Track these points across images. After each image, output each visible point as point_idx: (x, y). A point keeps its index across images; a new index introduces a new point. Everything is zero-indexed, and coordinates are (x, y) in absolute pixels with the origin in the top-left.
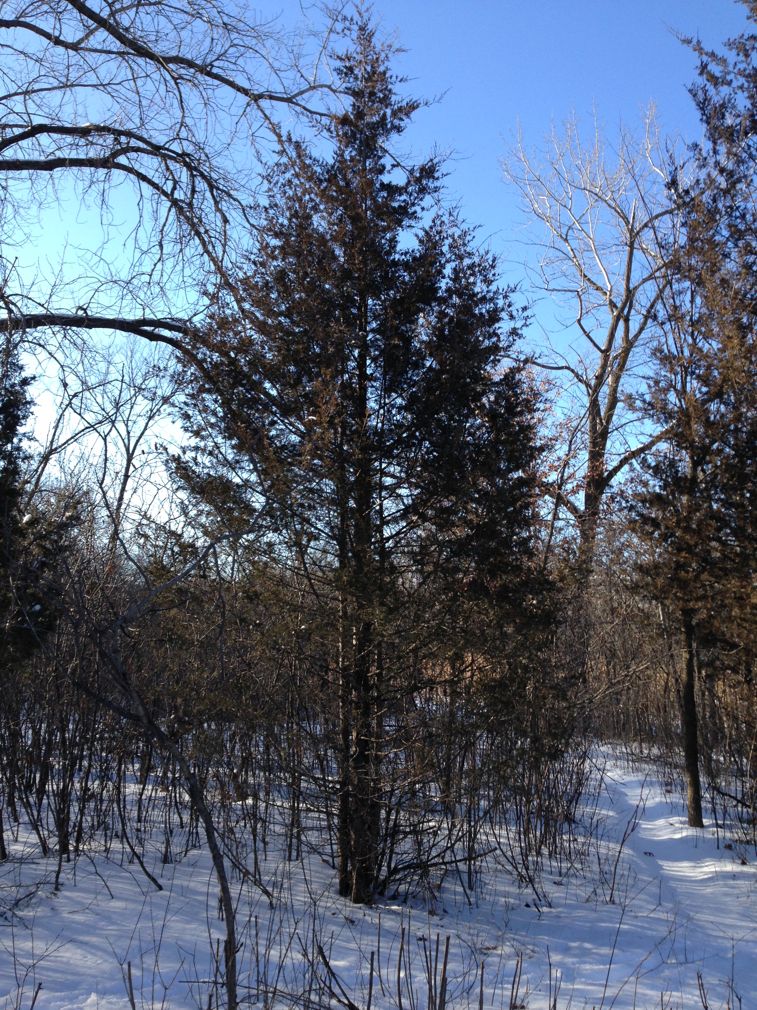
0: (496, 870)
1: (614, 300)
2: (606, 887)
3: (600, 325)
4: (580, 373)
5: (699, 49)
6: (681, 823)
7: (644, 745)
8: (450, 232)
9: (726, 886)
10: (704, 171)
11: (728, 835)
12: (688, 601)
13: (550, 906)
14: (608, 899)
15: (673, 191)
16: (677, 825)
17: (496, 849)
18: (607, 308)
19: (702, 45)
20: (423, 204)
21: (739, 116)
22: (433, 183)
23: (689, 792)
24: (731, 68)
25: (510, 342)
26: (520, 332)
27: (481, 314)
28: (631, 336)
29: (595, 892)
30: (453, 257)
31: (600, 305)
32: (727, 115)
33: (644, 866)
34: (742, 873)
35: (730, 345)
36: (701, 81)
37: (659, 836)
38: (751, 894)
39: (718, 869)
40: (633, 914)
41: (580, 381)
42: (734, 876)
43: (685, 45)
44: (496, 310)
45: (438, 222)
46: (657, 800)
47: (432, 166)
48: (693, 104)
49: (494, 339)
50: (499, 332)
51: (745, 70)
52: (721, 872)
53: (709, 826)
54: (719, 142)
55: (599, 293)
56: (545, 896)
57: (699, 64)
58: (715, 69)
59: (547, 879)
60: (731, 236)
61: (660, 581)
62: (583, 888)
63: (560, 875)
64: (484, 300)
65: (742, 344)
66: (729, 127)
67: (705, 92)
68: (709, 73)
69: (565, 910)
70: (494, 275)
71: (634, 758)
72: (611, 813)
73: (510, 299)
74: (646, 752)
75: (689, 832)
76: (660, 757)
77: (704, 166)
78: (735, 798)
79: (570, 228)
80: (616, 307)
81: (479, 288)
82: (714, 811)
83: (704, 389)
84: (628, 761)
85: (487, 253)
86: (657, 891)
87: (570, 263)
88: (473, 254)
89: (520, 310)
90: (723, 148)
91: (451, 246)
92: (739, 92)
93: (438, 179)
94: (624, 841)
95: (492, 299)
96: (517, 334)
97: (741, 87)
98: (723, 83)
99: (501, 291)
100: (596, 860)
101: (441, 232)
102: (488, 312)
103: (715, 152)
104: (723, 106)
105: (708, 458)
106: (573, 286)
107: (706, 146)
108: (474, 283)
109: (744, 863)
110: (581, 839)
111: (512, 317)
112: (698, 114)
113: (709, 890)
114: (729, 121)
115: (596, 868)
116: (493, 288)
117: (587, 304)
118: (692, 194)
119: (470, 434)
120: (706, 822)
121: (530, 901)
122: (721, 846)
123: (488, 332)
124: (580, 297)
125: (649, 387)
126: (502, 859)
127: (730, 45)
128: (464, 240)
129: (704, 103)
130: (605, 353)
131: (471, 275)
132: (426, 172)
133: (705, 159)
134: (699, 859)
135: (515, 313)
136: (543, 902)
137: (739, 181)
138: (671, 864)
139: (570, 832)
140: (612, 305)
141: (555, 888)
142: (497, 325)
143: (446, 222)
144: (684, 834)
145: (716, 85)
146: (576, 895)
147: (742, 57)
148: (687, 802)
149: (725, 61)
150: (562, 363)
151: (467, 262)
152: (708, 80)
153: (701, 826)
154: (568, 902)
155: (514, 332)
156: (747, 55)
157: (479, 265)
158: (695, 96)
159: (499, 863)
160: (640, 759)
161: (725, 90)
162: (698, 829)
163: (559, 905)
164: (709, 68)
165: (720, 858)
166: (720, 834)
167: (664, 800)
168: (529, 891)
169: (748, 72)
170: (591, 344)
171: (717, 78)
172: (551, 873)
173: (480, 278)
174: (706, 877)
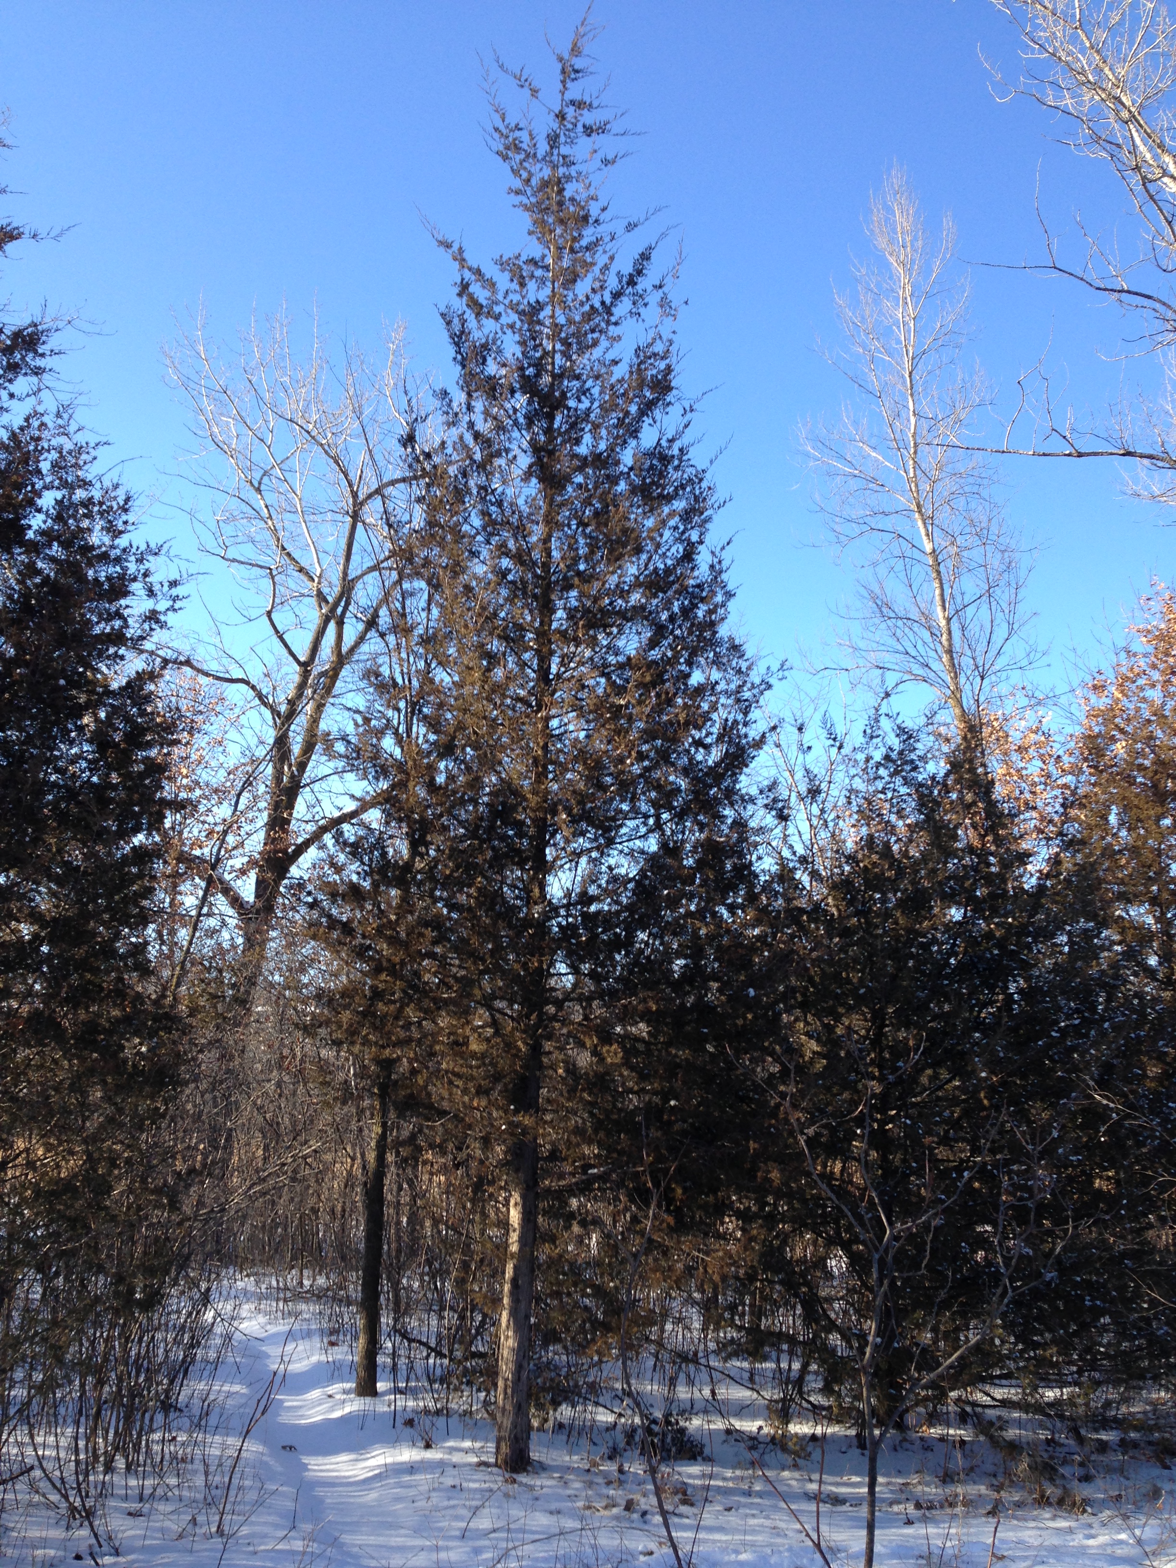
0: (30, 1504)
1: (326, 590)
2: (214, 1510)
3: (300, 625)
4: (264, 692)
5: (461, 259)
6: (345, 1392)
7: (306, 1273)
8: (54, 442)
9: (400, 1485)
10: (454, 432)
11: (411, 1404)
12: (383, 1047)
13: (117, 1553)
14: (214, 1529)
15: (409, 450)
16: (338, 1397)
17: (32, 1468)
18: (313, 601)
19: (466, 255)
20: (12, 388)
21: (504, 365)
22: (34, 359)
23: (362, 1342)
24: (500, 297)
25: (143, 630)
26: (162, 618)
27: (96, 580)
28: (344, 649)
29: (194, 1521)
30: (57, 483)
31: (303, 595)
32: (490, 361)
33: (280, 1469)
34: (422, 1462)
35: (469, 680)
36: (460, 305)
37: (310, 1417)
38: (433, 1494)
39: (389, 1460)
40: (251, 1548)
41: (265, 704)
42: (412, 1468)
43: (442, 249)
44: (122, 577)
45: (36, 423)
46: (314, 1359)
47: (33, 334)
48: (446, 335)
49: (117, 623)
50: (126, 613)
51: (518, 304)
52: (394, 1464)
53: (384, 1394)
54: (475, 395)
55: (302, 576)
56: (110, 1538)
57: (459, 281)
58: (481, 294)
59: (116, 1509)
60: (484, 528)
61: (346, 1016)
62: (175, 1517)
63: (141, 1499)
64: (104, 557)
65: (485, 680)
66: (490, 378)
67: (463, 322)
68: (471, 297)
69: (141, 1557)
70: (125, 523)
71: (289, 1294)
72: (236, 1388)
73: (147, 565)
74: (306, 1283)
75: (355, 1405)
76: (328, 1289)
77: (454, 424)
78: (426, 1345)
79: (265, 473)
80: (327, 602)
81: (98, 538)
82: (394, 1368)
83: (432, 737)
84: (278, 1300)
85: (116, 487)
86: (290, 1505)
87: (262, 524)
88: (90, 484)
89: (166, 585)
90: (479, 405)
91: (55, 465)
92: (509, 332)
93: (43, 355)
94: (248, 1432)
95: (118, 560)
96: (158, 621)
97: (512, 326)
98: (489, 314)
99: (134, 550)
100: (201, 1468)
101: (39, 439)
102: (109, 578)
103: (470, 408)
104: (485, 346)
105: (429, 838)
106: (263, 560)
107: (459, 397)
108: (90, 530)
109: (428, 1446)
110: (182, 1438)
111: (151, 593)
112: (451, 351)
113: (373, 1495)
114: (492, 368)
115: (200, 1481)
116: (122, 542)
117: (282, 589)
118: (437, 459)
119: (57, 770)
120: (381, 1386)
121: (83, 1549)
122: (399, 1421)
123: (107, 611)
124: (273, 578)
125: (356, 724)
126: (44, 1485)
127: (502, 264)
128: (77, 458)
129: (460, 337)
130: (306, 666)
131: (85, 516)
132: (24, 341)
133: (456, 414)
134: (364, 1448)
135: (157, 587)
136: (105, 1548)
137: (498, 454)
138: (320, 1460)
139: (166, 1427)
140: (321, 597)
141: (130, 1521)
142: (123, 602)
143: (50, 425)
144: (347, 1410)
145: (478, 315)
146: (162, 1530)
147: (515, 286)
148: (356, 1359)
149: (493, 285)
150: (237, 674)
151: (80, 494)
152: (468, 306)
153: (374, 1393)
154: (147, 1542)
155: (153, 617)
156: (522, 285)
157: (101, 504)
158: (449, 323)
159: (37, 1492)
160: (299, 1296)
161: (489, 325)
162: (368, 1400)
163: (132, 1551)
164: (472, 289)
165: (395, 1442)
166: (399, 1403)
167: (323, 1358)
168: (85, 1532)
169: (522, 307)
170: (284, 651)
171: (481, 306)
172: (126, 1498)
173: (99, 524)
174: (371, 1474)
